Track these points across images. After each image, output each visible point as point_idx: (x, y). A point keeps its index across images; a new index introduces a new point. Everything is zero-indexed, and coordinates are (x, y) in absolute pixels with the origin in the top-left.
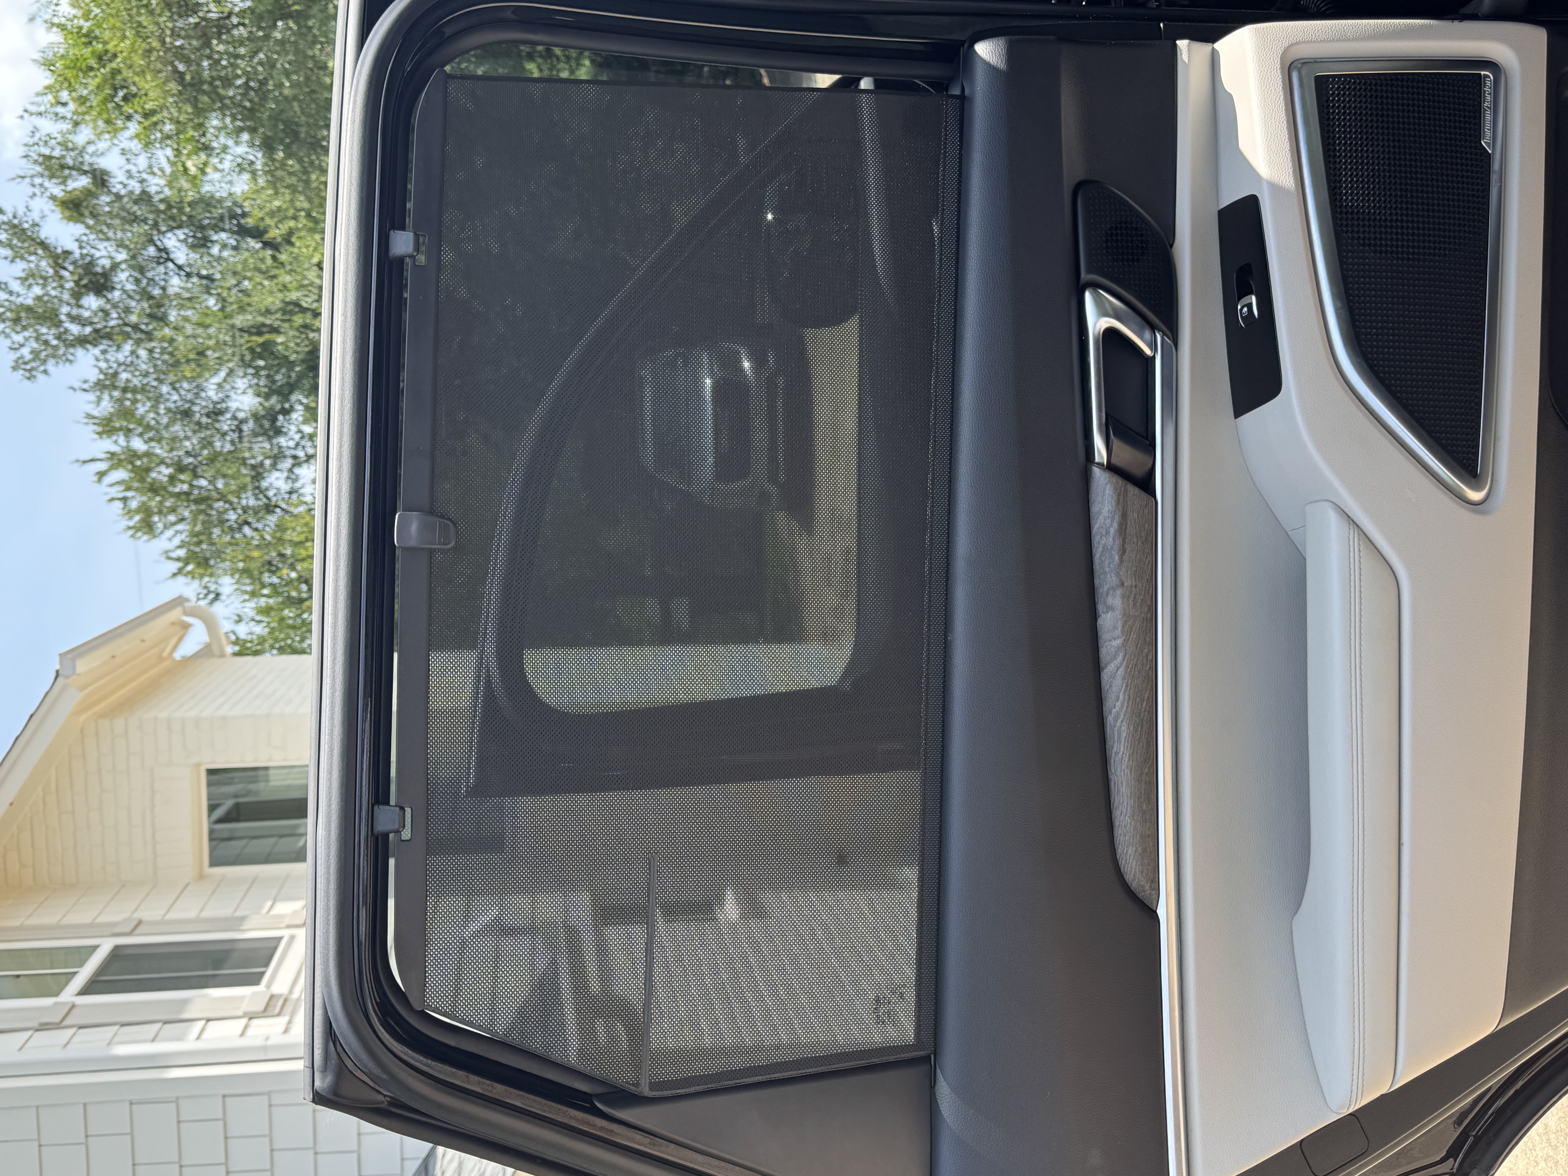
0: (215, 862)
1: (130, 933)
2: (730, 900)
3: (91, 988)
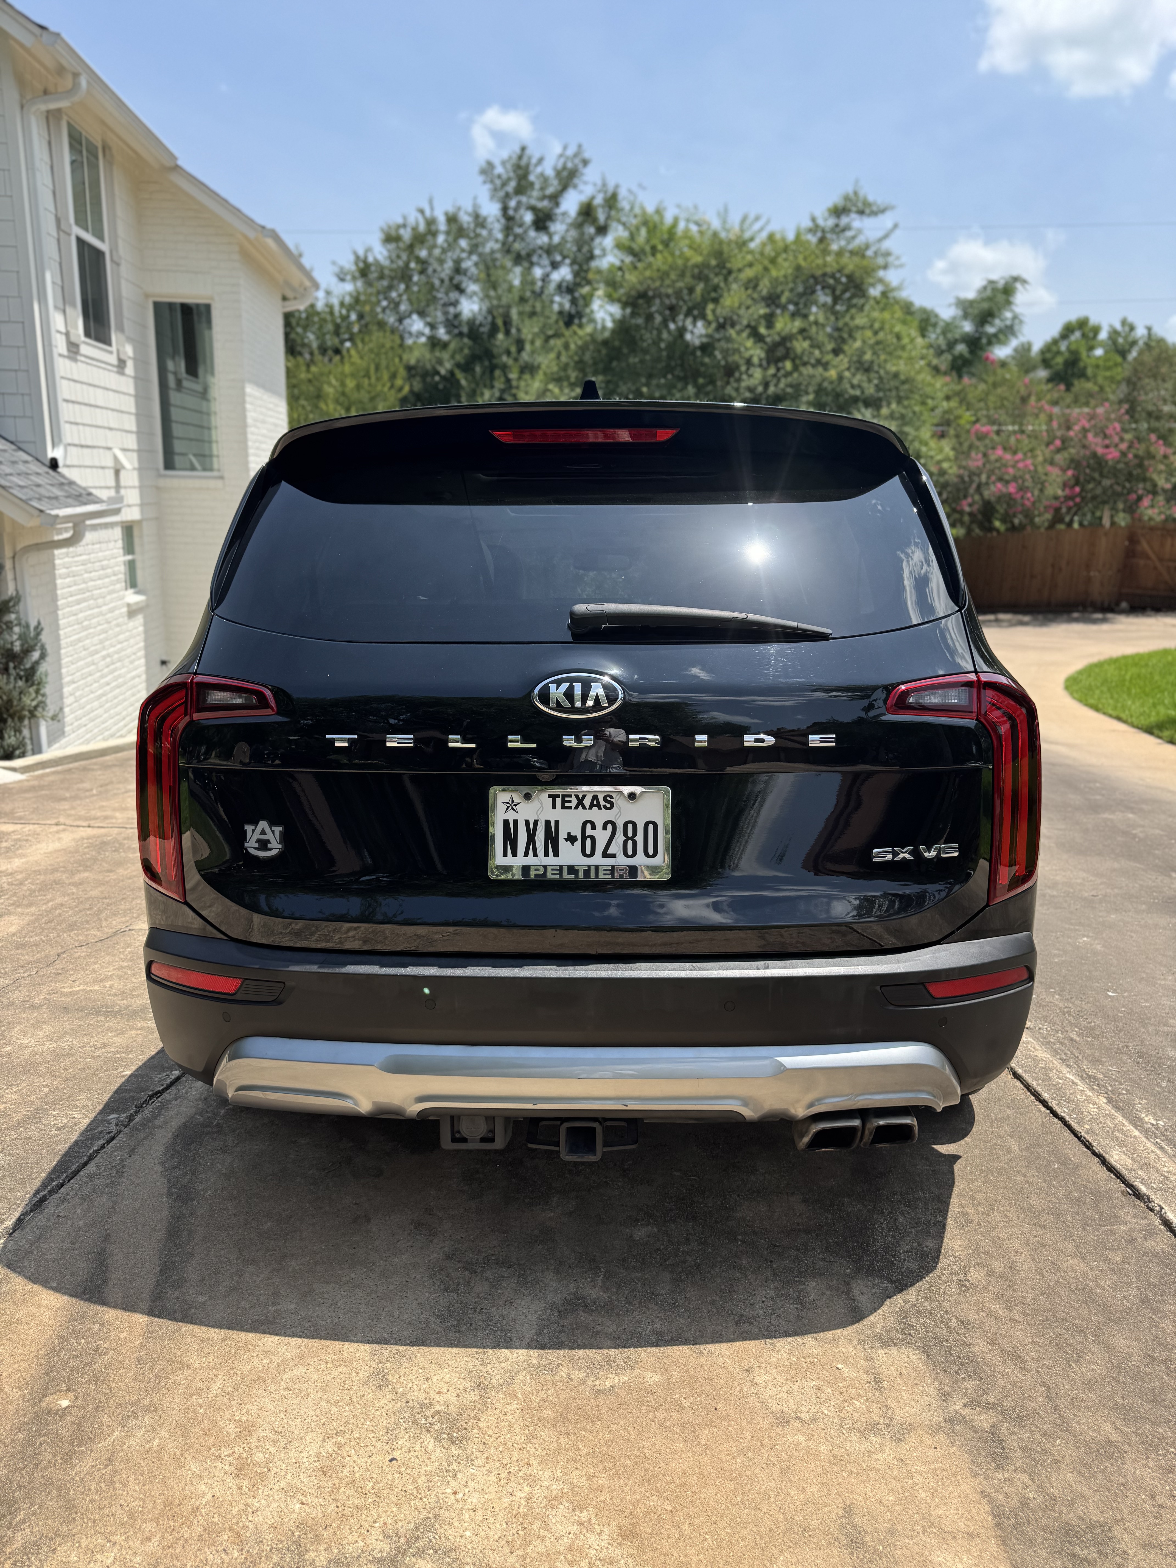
0: (157, 306)
1: (112, 260)
2: (140, 598)
3: (80, 242)
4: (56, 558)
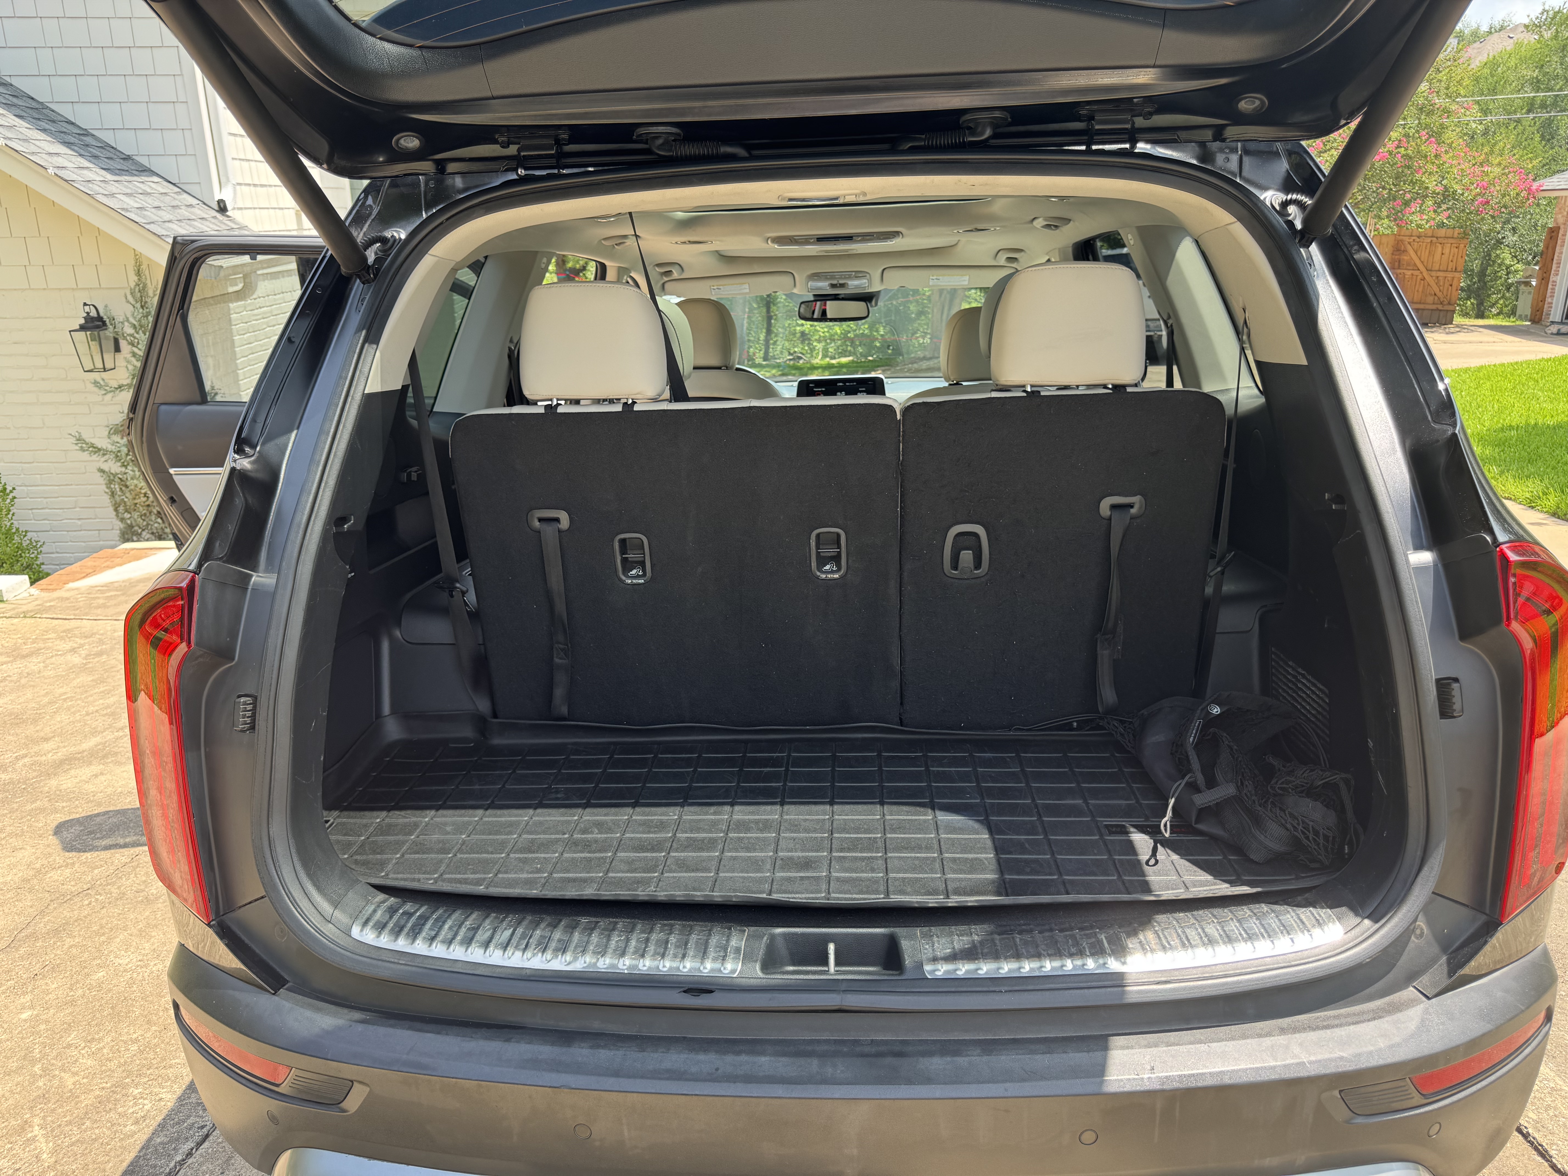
4: (232, 312)
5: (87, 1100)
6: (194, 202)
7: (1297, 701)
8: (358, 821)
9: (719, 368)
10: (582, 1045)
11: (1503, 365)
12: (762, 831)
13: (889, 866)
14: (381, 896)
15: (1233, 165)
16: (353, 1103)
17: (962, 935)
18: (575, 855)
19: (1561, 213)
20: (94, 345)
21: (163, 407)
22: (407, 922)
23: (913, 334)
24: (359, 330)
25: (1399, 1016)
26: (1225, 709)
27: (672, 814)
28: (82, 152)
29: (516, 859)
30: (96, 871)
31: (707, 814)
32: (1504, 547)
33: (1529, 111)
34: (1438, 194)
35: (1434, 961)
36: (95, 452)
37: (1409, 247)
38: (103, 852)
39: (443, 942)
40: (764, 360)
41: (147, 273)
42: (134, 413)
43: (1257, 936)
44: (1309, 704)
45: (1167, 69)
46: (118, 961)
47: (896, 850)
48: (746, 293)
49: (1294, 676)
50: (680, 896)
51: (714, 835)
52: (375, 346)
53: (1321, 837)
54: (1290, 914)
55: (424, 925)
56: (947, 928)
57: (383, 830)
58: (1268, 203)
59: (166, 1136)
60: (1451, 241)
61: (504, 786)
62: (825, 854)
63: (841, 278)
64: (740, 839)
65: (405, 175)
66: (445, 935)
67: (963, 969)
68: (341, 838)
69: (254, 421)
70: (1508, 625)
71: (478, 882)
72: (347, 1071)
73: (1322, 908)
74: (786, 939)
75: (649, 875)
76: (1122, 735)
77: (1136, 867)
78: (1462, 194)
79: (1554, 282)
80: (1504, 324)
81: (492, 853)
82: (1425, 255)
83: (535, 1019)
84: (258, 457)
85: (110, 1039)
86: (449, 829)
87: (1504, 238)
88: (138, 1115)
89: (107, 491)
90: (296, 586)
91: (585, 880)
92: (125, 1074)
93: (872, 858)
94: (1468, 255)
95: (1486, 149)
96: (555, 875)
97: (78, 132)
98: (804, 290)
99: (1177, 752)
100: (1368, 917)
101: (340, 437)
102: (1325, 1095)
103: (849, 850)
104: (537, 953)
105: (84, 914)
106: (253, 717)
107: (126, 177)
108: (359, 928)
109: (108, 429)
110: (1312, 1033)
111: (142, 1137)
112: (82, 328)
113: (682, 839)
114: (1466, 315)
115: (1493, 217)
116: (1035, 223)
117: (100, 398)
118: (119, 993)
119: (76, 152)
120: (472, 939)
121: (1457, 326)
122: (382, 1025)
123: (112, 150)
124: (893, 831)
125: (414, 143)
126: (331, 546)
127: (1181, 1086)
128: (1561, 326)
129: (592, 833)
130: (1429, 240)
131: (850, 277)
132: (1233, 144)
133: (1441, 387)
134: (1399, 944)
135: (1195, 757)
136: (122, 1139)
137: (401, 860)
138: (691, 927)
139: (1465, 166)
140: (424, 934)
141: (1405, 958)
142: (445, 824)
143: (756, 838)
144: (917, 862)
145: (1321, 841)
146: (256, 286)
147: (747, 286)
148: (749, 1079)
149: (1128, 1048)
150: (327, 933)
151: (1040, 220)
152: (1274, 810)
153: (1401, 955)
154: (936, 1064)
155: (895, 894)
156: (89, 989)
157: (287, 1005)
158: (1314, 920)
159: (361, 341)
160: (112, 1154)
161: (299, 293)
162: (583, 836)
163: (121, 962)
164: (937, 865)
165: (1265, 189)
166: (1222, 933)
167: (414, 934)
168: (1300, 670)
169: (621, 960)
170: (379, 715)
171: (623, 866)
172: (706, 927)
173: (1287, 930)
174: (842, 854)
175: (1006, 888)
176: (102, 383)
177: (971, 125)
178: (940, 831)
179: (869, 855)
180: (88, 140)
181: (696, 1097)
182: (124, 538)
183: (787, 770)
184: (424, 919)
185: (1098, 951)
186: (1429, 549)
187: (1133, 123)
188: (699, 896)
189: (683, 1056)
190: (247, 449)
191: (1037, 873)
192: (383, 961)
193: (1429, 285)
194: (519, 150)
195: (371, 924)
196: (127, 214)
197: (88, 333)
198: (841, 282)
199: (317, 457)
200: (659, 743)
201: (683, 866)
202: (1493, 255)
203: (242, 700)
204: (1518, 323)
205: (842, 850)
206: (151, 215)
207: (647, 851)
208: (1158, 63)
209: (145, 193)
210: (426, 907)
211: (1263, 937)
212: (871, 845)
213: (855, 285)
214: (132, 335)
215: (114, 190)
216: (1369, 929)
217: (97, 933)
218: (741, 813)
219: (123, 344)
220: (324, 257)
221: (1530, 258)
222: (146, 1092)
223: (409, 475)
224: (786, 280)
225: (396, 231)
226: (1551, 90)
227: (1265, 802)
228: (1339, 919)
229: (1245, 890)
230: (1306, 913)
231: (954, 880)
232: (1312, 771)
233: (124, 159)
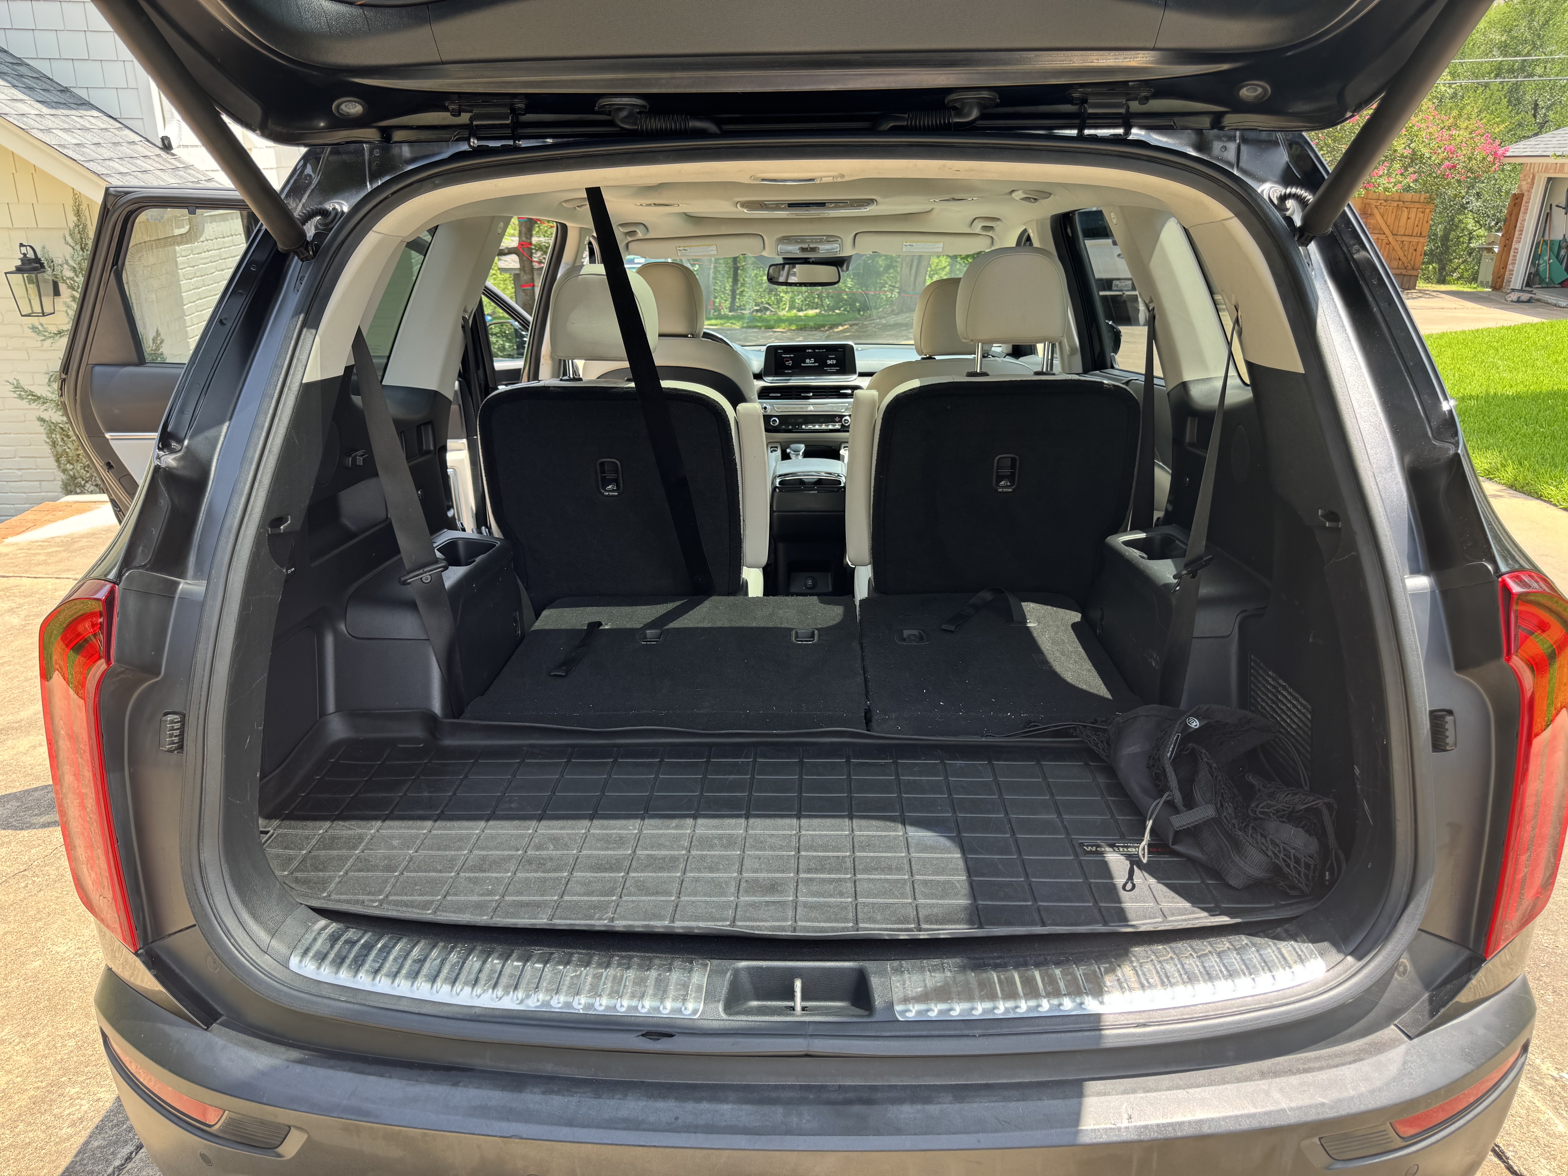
4: (178, 255)
5: (21, 1101)
6: (137, 138)
7: (1277, 713)
8: (300, 832)
9: (686, 336)
10: (535, 1090)
11: (1464, 332)
12: (725, 847)
13: (858, 889)
14: (323, 922)
15: (1231, 155)
16: (291, 1147)
17: (934, 971)
18: (528, 875)
19: (1525, 180)
20: (32, 288)
21: (97, 368)
22: (349, 952)
23: (881, 288)
24: (296, 314)
25: (1382, 1057)
26: (1204, 723)
27: (631, 828)
28: (16, 83)
29: (466, 879)
30: (33, 851)
31: (668, 828)
32: (1506, 577)
33: (1496, 76)
34: (1406, 157)
35: (1416, 998)
36: (35, 401)
37: (1376, 211)
38: (40, 830)
39: (387, 975)
40: (730, 311)
41: (87, 213)
42: (66, 374)
43: (1238, 973)
44: (1289, 717)
45: (1166, 52)
46: (56, 949)
47: (866, 870)
48: (714, 255)
49: (1274, 687)
50: (639, 926)
51: (676, 853)
52: (314, 331)
53: (1303, 865)
54: (1271, 949)
55: (366, 956)
56: (918, 962)
57: (328, 843)
58: (1266, 197)
59: (104, 1139)
60: (1417, 205)
61: (455, 794)
62: (792, 875)
63: (812, 242)
64: (703, 858)
65: (347, 143)
66: (390, 968)
67: (935, 1011)
68: (280, 851)
69: (182, 411)
70: (1508, 660)
71: (425, 906)
72: (283, 1116)
73: (1304, 942)
74: (750, 973)
75: (607, 898)
76: (1096, 745)
77: (1111, 892)
78: (1430, 158)
79: (1515, 249)
80: (1466, 290)
81: (441, 871)
82: (1391, 219)
83: (485, 1061)
84: (186, 453)
85: (46, 1034)
86: (395, 843)
87: (1468, 203)
88: (75, 1117)
89: (48, 440)
90: (228, 595)
91: (538, 905)
92: (61, 1072)
93: (840, 880)
94: (1432, 219)
95: (1455, 113)
96: (507, 898)
97: (12, 61)
98: (773, 253)
99: (1153, 766)
100: (1351, 954)
101: (276, 432)
102: (1305, 1143)
103: (816, 871)
104: (488, 990)
105: (20, 898)
106: (181, 736)
107: (63, 111)
108: (298, 959)
109: (48, 376)
110: (1293, 1077)
111: (79, 1140)
112: (19, 270)
113: (642, 857)
114: (1428, 280)
115: (1459, 181)
116: (1014, 195)
117: (39, 344)
118: (56, 984)
119: (10, 83)
120: (418, 973)
121: (1420, 291)
122: (322, 1066)
123: (48, 81)
124: (863, 849)
125: (356, 109)
126: (265, 550)
127: (1160, 1136)
128: (1521, 294)
129: (547, 849)
130: (1395, 204)
131: (821, 242)
132: (1232, 133)
133: (1445, 406)
134: (1382, 983)
135: (1173, 773)
136: (57, 1144)
137: (345, 879)
138: (651, 959)
139: (1433, 129)
140: (367, 966)
141: (1387, 995)
142: (392, 837)
143: (720, 856)
144: (886, 885)
145: (1303, 870)
146: (204, 229)
147: (714, 248)
148: (710, 1129)
149: (1105, 1094)
150: (263, 965)
151: (1020, 192)
152: (1254, 835)
153: (1384, 992)
154: (907, 1112)
155: (864, 922)
156: (24, 979)
157: (219, 1042)
158: (1296, 955)
159: (298, 326)
160: (47, 1159)
161: (244, 246)
162: (537, 853)
163: (58, 949)
164: (908, 889)
165: (1262, 181)
166: (1202, 970)
167: (357, 965)
168: (1281, 681)
169: (576, 998)
170: (323, 713)
171: (579, 889)
172: (666, 959)
173: (1268, 966)
174: (809, 876)
175: (979, 915)
176: (40, 328)
177: (957, 105)
178: (912, 850)
179: (838, 876)
180: (23, 70)
181: (655, 1149)
182: (67, 490)
183: (753, 778)
184: (368, 947)
185: (1076, 991)
186: (1426, 573)
187: (1128, 107)
188: (660, 925)
189: (642, 1104)
190: (174, 444)
191: (1011, 899)
192: (322, 997)
193: (1394, 249)
194: (471, 119)
195: (311, 954)
196: (65, 151)
197: (25, 275)
198: (811, 246)
199: (249, 454)
200: (619, 746)
201: (642, 888)
202: (1456, 220)
203: (170, 717)
204: (1479, 289)
205: (809, 871)
206: (91, 152)
207: (605, 870)
208: (1158, 45)
209: (84, 129)
210: (370, 934)
211: (1244, 974)
212: (838, 865)
213: (825, 250)
214: (72, 279)
215: (51, 125)
216: (1352, 967)
217: (34, 919)
218: (706, 827)
219: (62, 287)
220: (259, 231)
221: (1493, 223)
222: (83, 1091)
223: (354, 460)
224: (756, 243)
225: (338, 203)
226: (1518, 54)
227: (1245, 826)
228: (1321, 955)
229: (1224, 920)
230: (1287, 947)
231: (925, 905)
232: (1295, 794)
233: (62, 91)
